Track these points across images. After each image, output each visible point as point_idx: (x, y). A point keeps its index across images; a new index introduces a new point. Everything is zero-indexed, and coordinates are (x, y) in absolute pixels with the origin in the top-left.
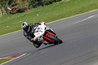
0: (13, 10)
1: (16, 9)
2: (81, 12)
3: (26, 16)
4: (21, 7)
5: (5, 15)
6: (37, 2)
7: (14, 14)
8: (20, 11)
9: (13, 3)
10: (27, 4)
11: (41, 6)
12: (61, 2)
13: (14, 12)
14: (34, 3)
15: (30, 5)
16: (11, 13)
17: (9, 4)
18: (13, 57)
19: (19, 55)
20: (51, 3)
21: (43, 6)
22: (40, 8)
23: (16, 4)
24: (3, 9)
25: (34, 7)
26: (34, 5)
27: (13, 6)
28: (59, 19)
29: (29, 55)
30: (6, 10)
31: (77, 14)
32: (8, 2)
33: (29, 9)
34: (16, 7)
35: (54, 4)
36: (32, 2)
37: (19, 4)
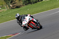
0: (13, 6)
1: (15, 6)
2: (54, 8)
3: (21, 10)
4: (18, 5)
5: (9, 9)
6: (28, 2)
7: (14, 9)
8: (17, 7)
9: (14, 2)
10: (22, 3)
11: (30, 4)
12: (42, 1)
13: (14, 8)
14: (26, 2)
15: (23, 3)
16: (12, 8)
17: (11, 3)
18: (13, 35)
19: (17, 34)
20: (36, 2)
21: (31, 4)
22: (30, 5)
23: (15, 3)
24: (7, 6)
25: (26, 5)
26: (26, 3)
27: (13, 4)
28: (41, 12)
29: (22, 33)
30: (9, 6)
31: (52, 9)
32: (10, 2)
33: (23, 6)
34: (15, 5)
35: (38, 3)
36: (25, 2)
37: (17, 3)
